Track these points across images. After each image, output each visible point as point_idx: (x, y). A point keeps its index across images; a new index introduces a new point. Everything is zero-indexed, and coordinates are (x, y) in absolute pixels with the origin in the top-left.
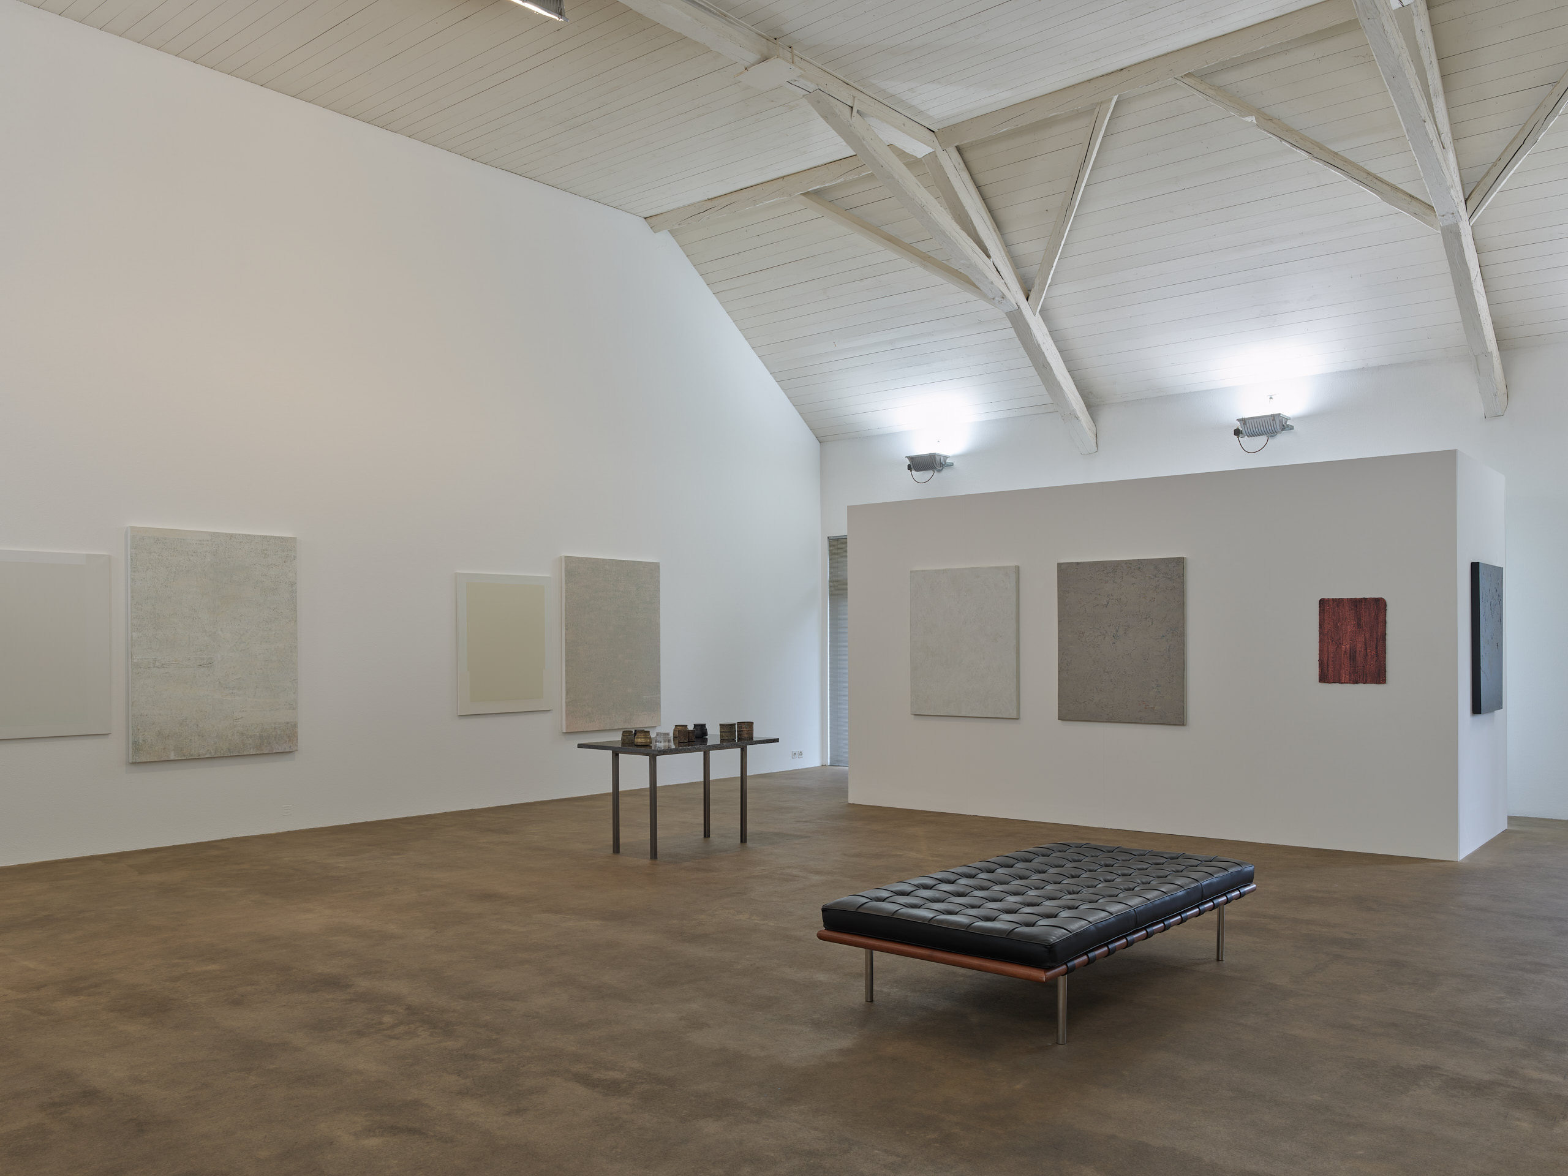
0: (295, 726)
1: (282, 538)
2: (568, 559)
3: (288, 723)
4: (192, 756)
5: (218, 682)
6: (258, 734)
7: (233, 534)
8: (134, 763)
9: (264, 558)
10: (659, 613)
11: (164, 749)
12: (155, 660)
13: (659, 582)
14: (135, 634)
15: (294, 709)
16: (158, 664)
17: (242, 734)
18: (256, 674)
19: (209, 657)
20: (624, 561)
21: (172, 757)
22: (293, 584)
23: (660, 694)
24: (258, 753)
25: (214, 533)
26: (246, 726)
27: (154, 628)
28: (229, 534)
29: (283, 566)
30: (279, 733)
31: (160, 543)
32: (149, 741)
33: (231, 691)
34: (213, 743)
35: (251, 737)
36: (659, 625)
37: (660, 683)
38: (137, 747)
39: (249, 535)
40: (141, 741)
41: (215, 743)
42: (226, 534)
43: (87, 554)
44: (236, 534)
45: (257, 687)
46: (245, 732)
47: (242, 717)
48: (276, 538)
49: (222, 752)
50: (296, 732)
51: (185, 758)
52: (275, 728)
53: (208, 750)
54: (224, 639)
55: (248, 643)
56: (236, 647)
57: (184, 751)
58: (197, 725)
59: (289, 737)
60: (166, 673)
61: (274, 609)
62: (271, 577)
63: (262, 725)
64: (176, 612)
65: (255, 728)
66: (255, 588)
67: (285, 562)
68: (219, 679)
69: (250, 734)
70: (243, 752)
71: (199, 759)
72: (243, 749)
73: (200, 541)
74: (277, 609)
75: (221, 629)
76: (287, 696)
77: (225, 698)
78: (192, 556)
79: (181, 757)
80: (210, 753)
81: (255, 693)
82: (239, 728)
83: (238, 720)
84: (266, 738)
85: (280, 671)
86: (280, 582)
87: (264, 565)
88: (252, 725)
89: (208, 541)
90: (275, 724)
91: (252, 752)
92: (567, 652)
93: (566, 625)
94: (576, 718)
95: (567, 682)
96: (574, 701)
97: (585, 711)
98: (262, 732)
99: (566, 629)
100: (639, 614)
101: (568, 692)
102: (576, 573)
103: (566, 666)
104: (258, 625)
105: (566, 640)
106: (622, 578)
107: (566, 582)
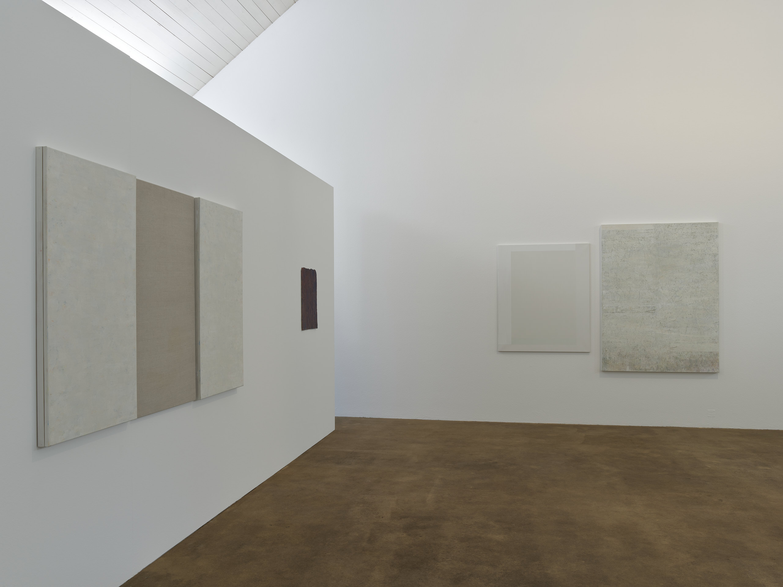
0: (717, 355)
1: (707, 223)
3: (711, 353)
4: (641, 370)
5: (659, 323)
6: (688, 359)
7: (670, 224)
8: (604, 371)
9: (694, 238)
11: (623, 364)
12: (617, 308)
14: (604, 292)
15: (716, 343)
16: (618, 310)
17: (677, 358)
18: (687, 318)
19: (653, 306)
21: (628, 370)
22: (715, 255)
24: (688, 371)
25: (656, 224)
26: (680, 353)
27: (617, 287)
28: (667, 224)
29: (707, 243)
30: (704, 359)
31: (620, 234)
32: (613, 358)
34: (655, 362)
35: (683, 361)
38: (605, 361)
39: (682, 224)
40: (608, 358)
41: (657, 363)
42: (665, 224)
43: (576, 244)
44: (672, 224)
45: (687, 327)
46: (679, 357)
47: (676, 347)
48: (702, 224)
49: (662, 369)
50: (718, 360)
51: (636, 371)
52: (701, 356)
53: (652, 367)
54: (663, 294)
55: (681, 297)
56: (672, 299)
57: (636, 367)
58: (645, 350)
59: (712, 362)
60: (624, 316)
61: (701, 273)
62: (698, 251)
63: (691, 353)
64: (631, 277)
65: (686, 354)
66: (686, 259)
67: (709, 240)
68: (660, 321)
69: (682, 358)
70: (677, 370)
71: (646, 372)
72: (677, 368)
73: (647, 230)
74: (703, 273)
75: (662, 288)
76: (711, 333)
77: (664, 333)
78: (641, 240)
79: (633, 370)
80: (653, 369)
81: (686, 331)
82: (674, 354)
83: (673, 349)
84: (694, 362)
85: (705, 316)
86: (706, 255)
87: (693, 243)
88: (684, 353)
89: (652, 230)
90: (701, 352)
91: (684, 370)
98: (691, 358)
104: (689, 285)
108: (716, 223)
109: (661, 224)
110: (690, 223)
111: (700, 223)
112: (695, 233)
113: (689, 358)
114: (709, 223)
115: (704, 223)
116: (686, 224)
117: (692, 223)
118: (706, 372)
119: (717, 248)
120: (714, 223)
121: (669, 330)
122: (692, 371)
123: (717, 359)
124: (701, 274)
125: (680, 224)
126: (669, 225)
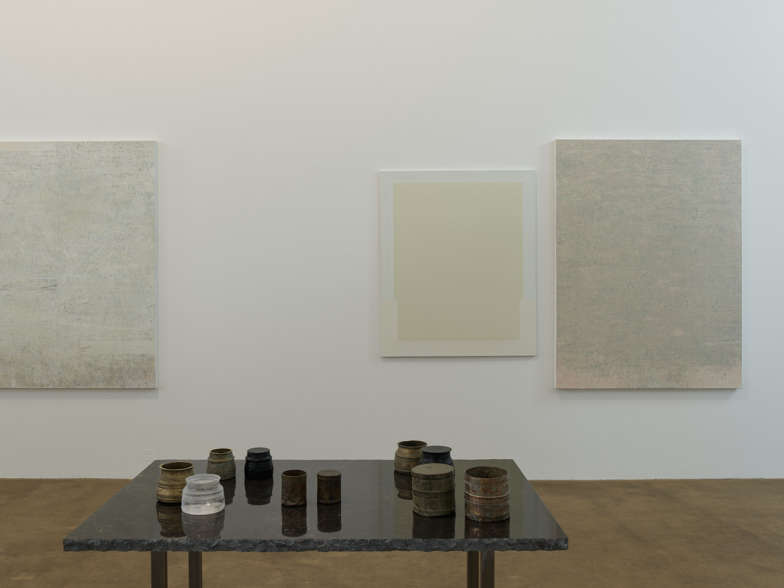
0: (152, 359)
1: (137, 142)
3: (143, 355)
4: (34, 385)
5: (63, 307)
7: (80, 142)
9: (117, 167)
10: (739, 217)
11: (6, 376)
13: (740, 170)
15: (151, 339)
17: (90, 365)
18: (106, 298)
19: (53, 278)
20: (668, 141)
21: (14, 385)
23: (741, 340)
24: (108, 387)
25: (59, 142)
26: (95, 357)
28: (76, 143)
29: (138, 174)
30: (133, 366)
33: (77, 317)
34: (57, 372)
35: (100, 369)
36: (739, 235)
37: (740, 323)
39: (99, 142)
41: (60, 374)
42: (72, 143)
44: (84, 142)
45: (107, 313)
46: (93, 363)
47: (89, 347)
48: (129, 143)
49: (67, 383)
50: (154, 367)
51: (27, 387)
52: (128, 361)
53: (52, 381)
54: (70, 259)
55: (97, 264)
56: (83, 268)
57: (26, 380)
58: (40, 353)
59: (145, 371)
60: (8, 295)
61: (128, 224)
62: (124, 189)
63: (113, 356)
64: (18, 230)
65: (105, 359)
66: (105, 201)
67: (140, 170)
68: (64, 303)
69: (99, 366)
70: (90, 385)
71: (42, 389)
72: (90, 382)
73: (45, 152)
74: (131, 225)
75: (67, 248)
76: (143, 324)
77: (70, 325)
78: (36, 169)
79: (23, 386)
80: (54, 383)
81: (105, 320)
82: (86, 358)
83: (85, 350)
84: (117, 372)
85: (134, 296)
86: (135, 194)
87: (116, 175)
88: (101, 356)
89: (53, 152)
90: (128, 356)
91: (101, 386)
92: (560, 276)
93: (558, 238)
94: (575, 369)
95: (558, 319)
96: (572, 345)
97: (592, 359)
98: (113, 364)
99: (559, 243)
100: (698, 219)
101: (560, 331)
102: (577, 163)
103: (558, 295)
104: (109, 243)
105: (558, 258)
106: (664, 166)
107: (558, 176)
109: (66, 142)
110: (112, 142)
111: (127, 142)
112: (119, 158)
113: (108, 365)
114: (140, 141)
115: (133, 142)
116: (105, 143)
117: (114, 142)
118: (136, 388)
119: (153, 183)
120: (148, 142)
121: (79, 319)
122: (113, 387)
123: (152, 366)
124: (128, 226)
125: (96, 143)
126: (79, 145)
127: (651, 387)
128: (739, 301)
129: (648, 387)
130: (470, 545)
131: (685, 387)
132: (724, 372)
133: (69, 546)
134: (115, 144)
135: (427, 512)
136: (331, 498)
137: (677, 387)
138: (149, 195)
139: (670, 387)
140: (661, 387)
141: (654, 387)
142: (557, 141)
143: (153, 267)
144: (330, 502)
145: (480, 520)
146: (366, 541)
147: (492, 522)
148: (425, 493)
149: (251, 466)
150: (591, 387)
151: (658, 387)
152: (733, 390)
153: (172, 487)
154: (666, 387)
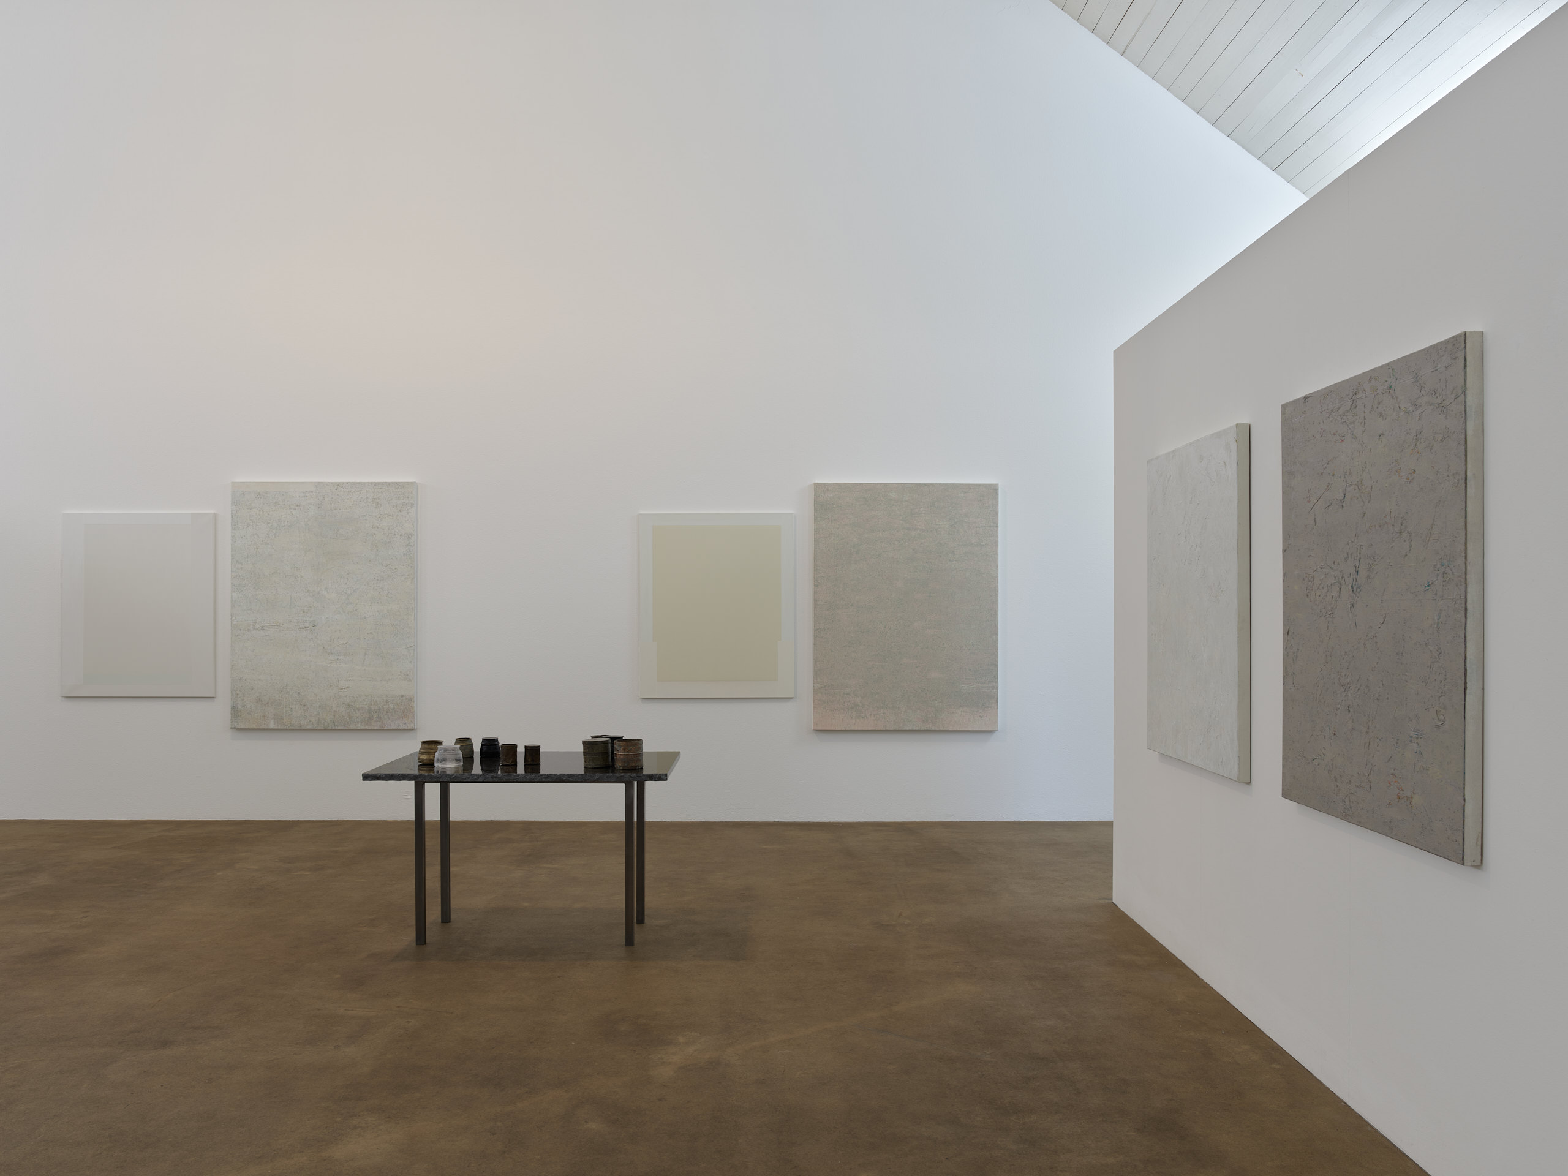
0: (411, 700)
1: (397, 484)
2: (818, 486)
3: (402, 696)
4: (292, 725)
5: (322, 647)
6: (366, 707)
7: (339, 483)
8: (236, 729)
9: (376, 508)
10: (996, 560)
11: (264, 716)
12: (255, 622)
13: (997, 514)
14: (235, 595)
15: (410, 680)
16: (257, 626)
17: (349, 706)
18: (365, 639)
19: (312, 619)
20: (925, 485)
21: (272, 726)
23: (997, 682)
24: (366, 728)
25: (318, 483)
26: (353, 698)
27: (254, 588)
28: (336, 483)
29: (398, 515)
30: (392, 707)
31: (261, 498)
32: (248, 707)
33: (336, 657)
34: (315, 713)
35: (358, 710)
36: (996, 578)
37: (996, 665)
38: (235, 713)
39: (358, 483)
40: (240, 707)
41: (318, 714)
42: (332, 483)
43: (192, 514)
44: (343, 483)
46: (352, 704)
47: (348, 687)
48: (389, 484)
49: (326, 724)
50: (412, 707)
51: (285, 728)
52: (387, 701)
53: (310, 721)
54: (329, 599)
55: (357, 604)
56: (343, 609)
57: (284, 721)
58: (299, 693)
59: (403, 712)
60: (266, 636)
61: (387, 565)
62: (383, 529)
63: (372, 696)
64: (277, 571)
65: (364, 700)
66: (365, 542)
67: (400, 511)
68: (323, 644)
69: (357, 706)
70: (349, 726)
71: (301, 730)
72: (349, 723)
73: (304, 493)
74: (390, 566)
75: (326, 589)
76: (402, 665)
77: (329, 665)
78: (295, 509)
79: (281, 726)
80: (313, 724)
81: (364, 661)
82: (345, 698)
83: (343, 690)
84: (376, 712)
85: (393, 636)
86: (395, 535)
87: (375, 516)
88: (360, 697)
89: (312, 492)
90: (387, 696)
91: (360, 726)
92: (817, 618)
93: (816, 580)
94: (832, 711)
95: (816, 661)
96: (829, 686)
97: (850, 701)
98: (371, 705)
99: (816, 586)
100: (955, 562)
101: (818, 673)
102: (834, 506)
103: (815, 637)
104: (368, 584)
105: (816, 601)
106: (921, 509)
107: (816, 519)
108: (412, 483)
109: (327, 483)
110: (372, 483)
111: (387, 483)
112: (379, 499)
113: (367, 705)
114: (400, 483)
115: (393, 483)
116: (364, 484)
117: (374, 483)
118: (394, 728)
119: (413, 524)
120: (408, 484)
121: (338, 659)
122: (372, 728)
124: (387, 567)
125: (355, 484)
126: (338, 486)
127: (908, 729)
128: (996, 642)
129: (904, 729)
130: (607, 777)
131: (942, 729)
132: (981, 714)
133: (366, 777)
134: (375, 485)
135: (590, 765)
136: (532, 761)
137: (933, 729)
138: (409, 536)
139: (926, 729)
140: (917, 729)
141: (911, 729)
142: (815, 484)
143: (412, 608)
144: (532, 763)
145: (621, 768)
146: (545, 774)
147: (629, 770)
148: (589, 753)
149: (485, 748)
150: (848, 729)
151: (915, 729)
152: (992, 732)
153: (428, 753)
154: (923, 728)
